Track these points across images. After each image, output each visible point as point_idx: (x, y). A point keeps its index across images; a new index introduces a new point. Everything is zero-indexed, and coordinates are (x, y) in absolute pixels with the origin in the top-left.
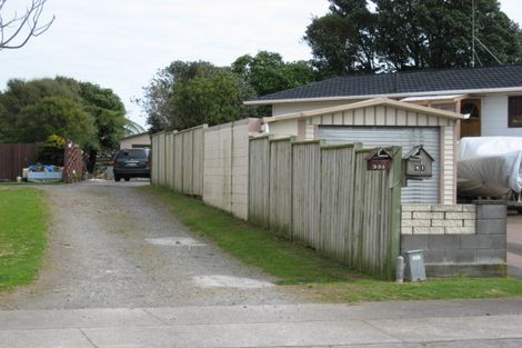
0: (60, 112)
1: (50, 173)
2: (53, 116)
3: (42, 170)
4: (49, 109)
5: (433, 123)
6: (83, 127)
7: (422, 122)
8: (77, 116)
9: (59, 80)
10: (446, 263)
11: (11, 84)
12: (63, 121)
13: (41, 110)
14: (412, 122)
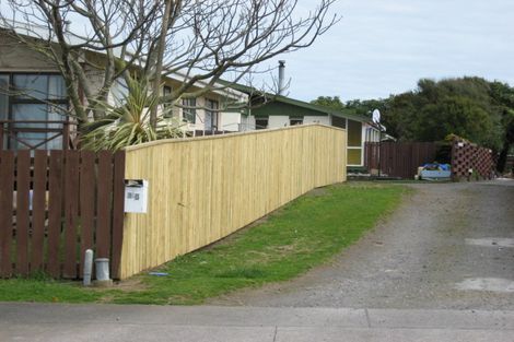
0: (460, 111)
1: (443, 171)
2: (452, 115)
3: (437, 168)
4: (449, 108)
6: (482, 126)
8: (476, 114)
9: (467, 79)
11: (422, 84)
12: (462, 120)
13: (441, 110)
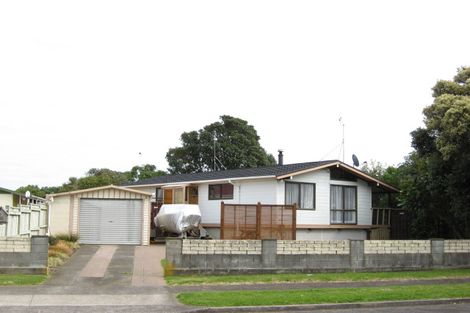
5: (138, 197)
7: (133, 197)
10: (14, 267)
14: (128, 197)
